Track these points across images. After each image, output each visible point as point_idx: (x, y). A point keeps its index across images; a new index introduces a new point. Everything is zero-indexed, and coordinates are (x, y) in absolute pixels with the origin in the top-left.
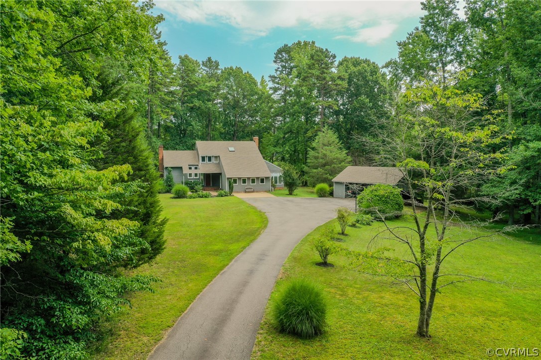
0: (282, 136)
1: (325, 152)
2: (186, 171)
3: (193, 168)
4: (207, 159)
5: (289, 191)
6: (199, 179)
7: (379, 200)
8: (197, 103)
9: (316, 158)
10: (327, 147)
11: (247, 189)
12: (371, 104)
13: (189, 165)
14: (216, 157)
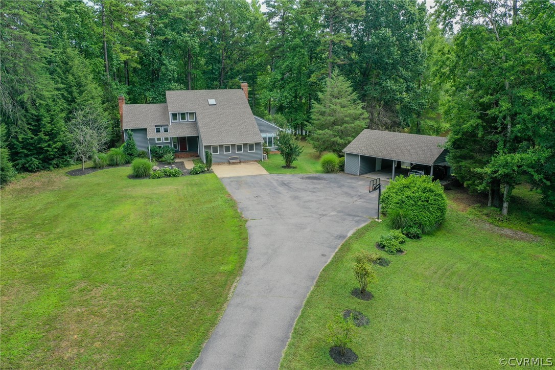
0: (279, 78)
1: (333, 106)
2: (151, 134)
3: (162, 129)
4: (179, 117)
5: (287, 162)
6: (170, 143)
7: (413, 205)
8: (170, 34)
9: (323, 114)
10: (336, 100)
11: (230, 159)
12: (394, 37)
13: (156, 126)
14: (191, 114)
